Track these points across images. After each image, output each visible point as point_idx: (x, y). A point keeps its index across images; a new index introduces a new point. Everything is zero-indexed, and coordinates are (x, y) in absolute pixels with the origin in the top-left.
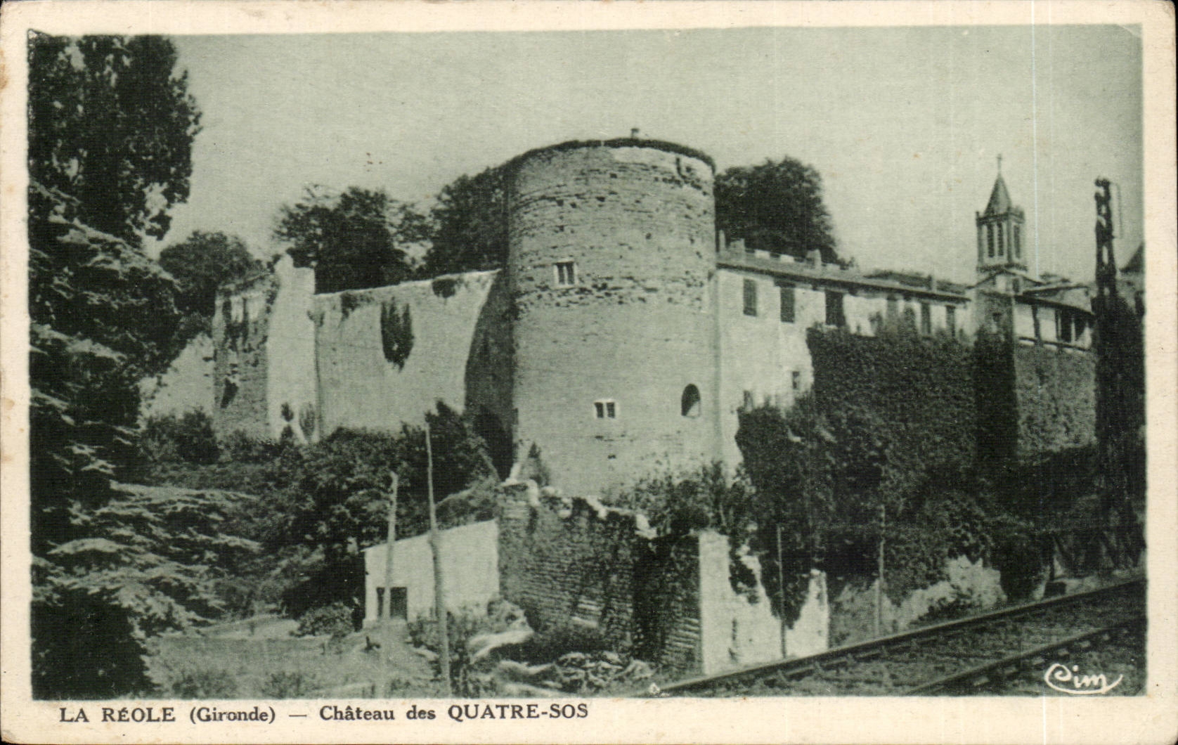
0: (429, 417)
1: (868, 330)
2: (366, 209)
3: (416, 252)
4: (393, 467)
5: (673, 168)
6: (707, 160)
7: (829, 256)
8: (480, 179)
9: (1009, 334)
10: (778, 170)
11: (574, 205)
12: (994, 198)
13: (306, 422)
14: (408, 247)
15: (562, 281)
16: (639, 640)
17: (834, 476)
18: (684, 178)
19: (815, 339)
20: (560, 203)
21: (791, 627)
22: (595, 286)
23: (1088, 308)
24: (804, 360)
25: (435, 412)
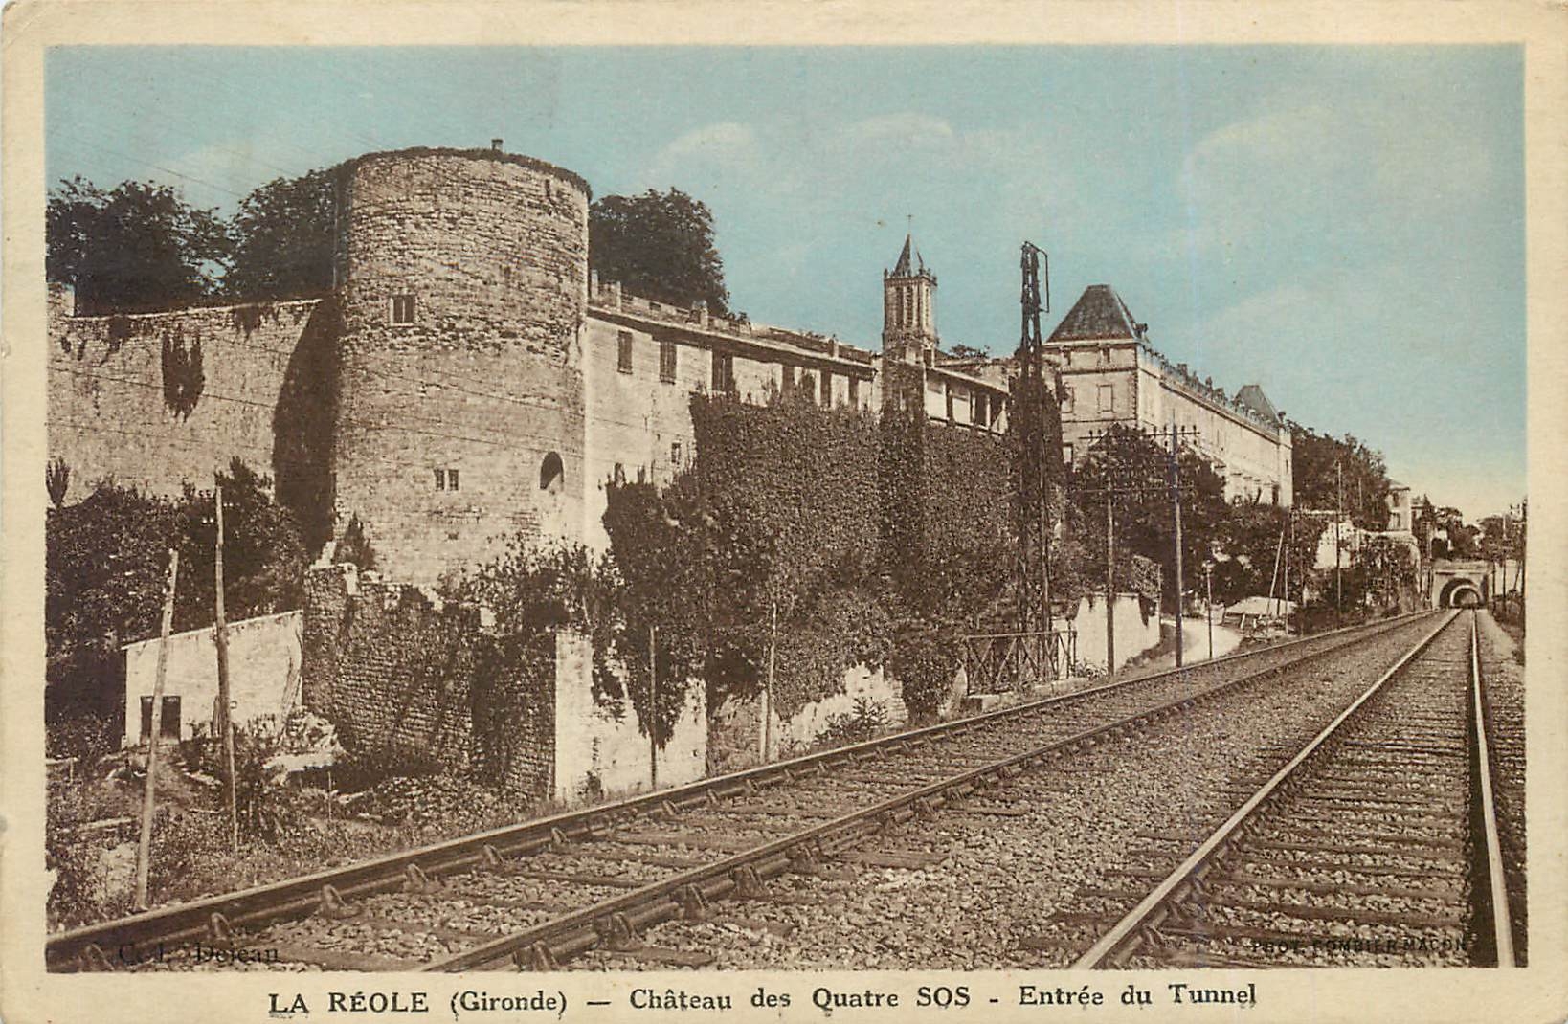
0: (220, 479)
1: (760, 399)
2: (148, 211)
3: (213, 270)
4: (172, 542)
5: (542, 192)
6: (582, 185)
7: (718, 310)
8: (300, 183)
9: (920, 414)
10: (662, 205)
11: (417, 225)
12: (905, 255)
13: (56, 480)
14: (201, 264)
15: (397, 319)
16: (478, 761)
17: (716, 569)
18: (556, 205)
19: (698, 406)
21: (663, 746)
22: (439, 326)
23: (1006, 389)
24: (685, 431)
25: (229, 474)
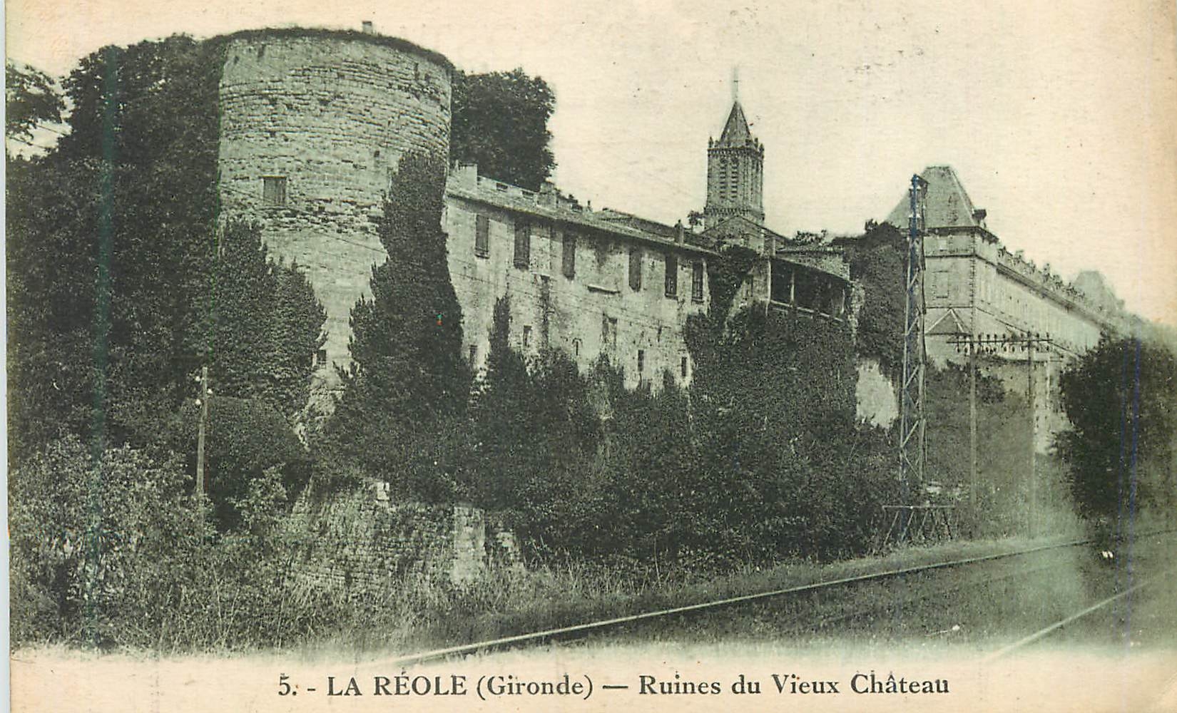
20: (273, 102)
